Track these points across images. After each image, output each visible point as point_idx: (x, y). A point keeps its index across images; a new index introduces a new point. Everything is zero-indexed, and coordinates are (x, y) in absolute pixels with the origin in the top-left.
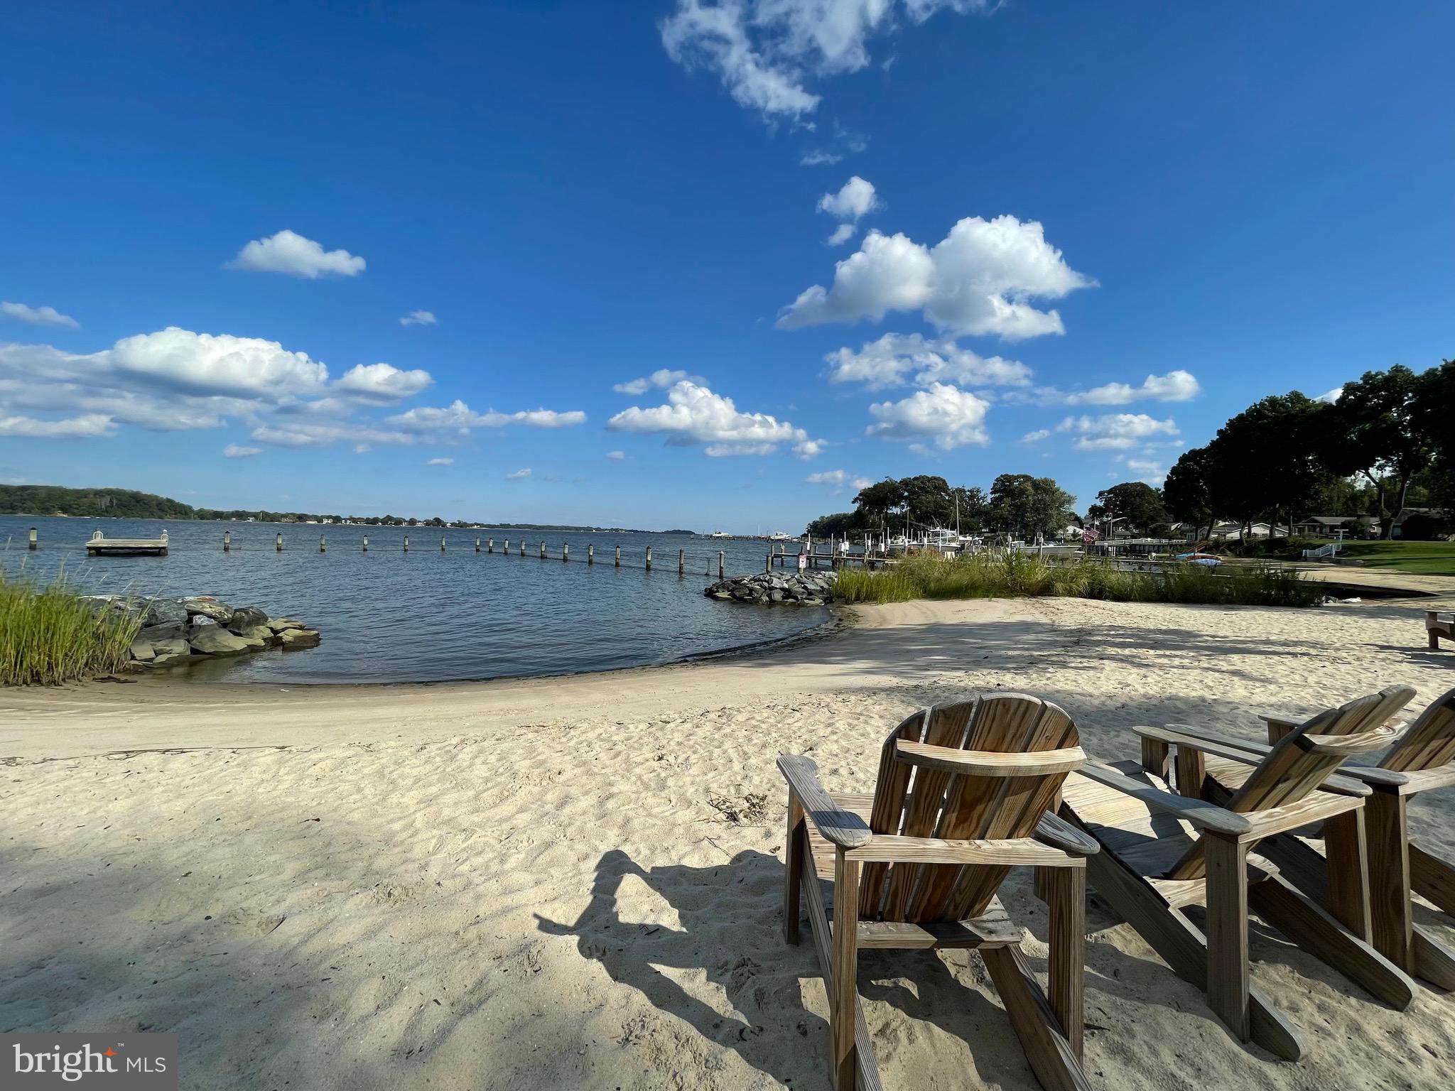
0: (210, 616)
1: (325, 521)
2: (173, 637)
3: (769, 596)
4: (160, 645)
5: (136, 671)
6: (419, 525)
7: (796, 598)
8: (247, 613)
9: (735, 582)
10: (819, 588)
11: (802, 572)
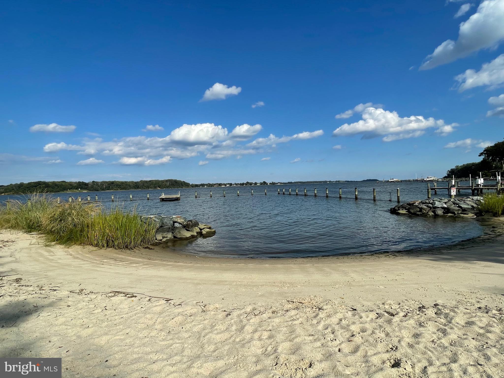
0: (180, 223)
1: (227, 185)
2: (168, 232)
3: (434, 212)
4: (165, 235)
5: (156, 244)
6: (258, 184)
7: (454, 213)
8: (192, 222)
9: (409, 204)
10: (470, 207)
11: (453, 197)
